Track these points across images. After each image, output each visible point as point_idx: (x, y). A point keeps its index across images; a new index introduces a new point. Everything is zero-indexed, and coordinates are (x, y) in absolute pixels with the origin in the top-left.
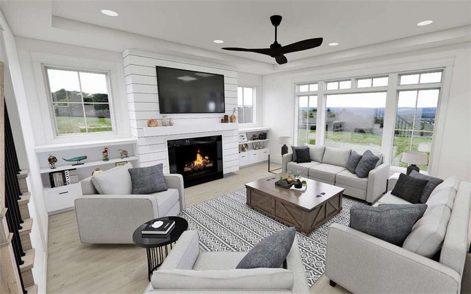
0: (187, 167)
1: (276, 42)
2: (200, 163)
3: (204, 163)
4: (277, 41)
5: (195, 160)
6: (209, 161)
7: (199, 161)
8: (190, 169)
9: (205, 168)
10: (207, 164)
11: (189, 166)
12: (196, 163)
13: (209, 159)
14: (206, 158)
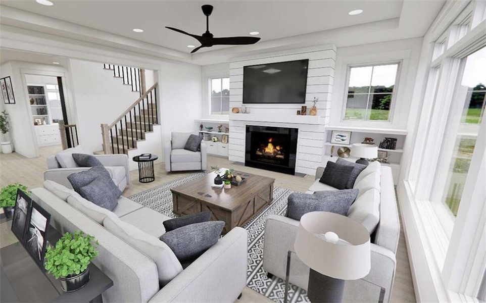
0: (259, 151)
1: (208, 32)
2: (271, 152)
3: (274, 152)
4: (209, 30)
5: (266, 147)
6: (279, 152)
7: (270, 149)
8: (261, 154)
9: (275, 158)
10: (277, 154)
11: (261, 151)
12: (267, 150)
13: (280, 150)
14: (278, 148)
